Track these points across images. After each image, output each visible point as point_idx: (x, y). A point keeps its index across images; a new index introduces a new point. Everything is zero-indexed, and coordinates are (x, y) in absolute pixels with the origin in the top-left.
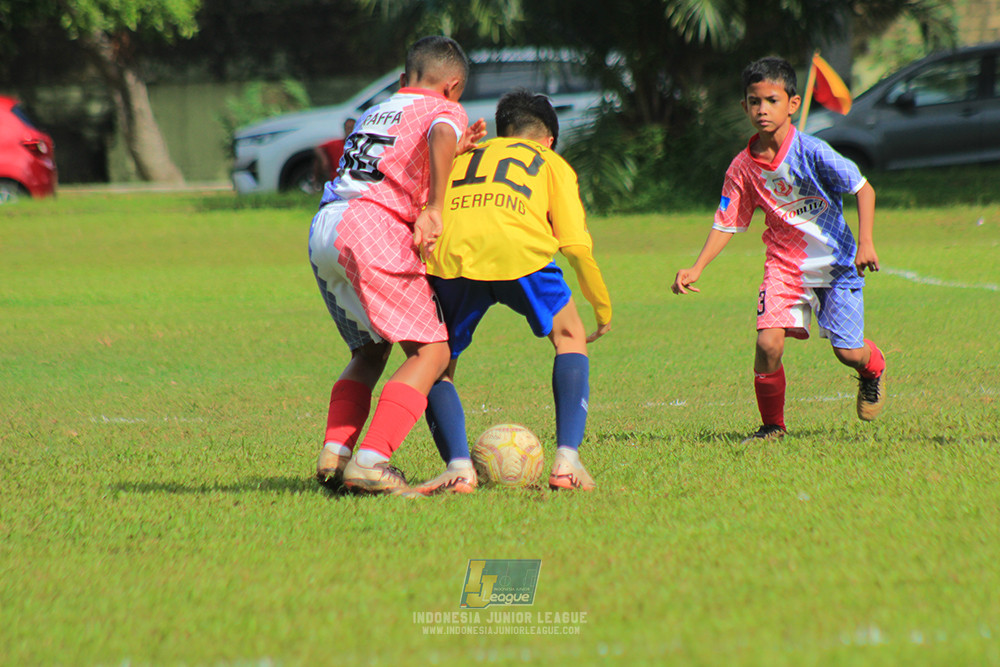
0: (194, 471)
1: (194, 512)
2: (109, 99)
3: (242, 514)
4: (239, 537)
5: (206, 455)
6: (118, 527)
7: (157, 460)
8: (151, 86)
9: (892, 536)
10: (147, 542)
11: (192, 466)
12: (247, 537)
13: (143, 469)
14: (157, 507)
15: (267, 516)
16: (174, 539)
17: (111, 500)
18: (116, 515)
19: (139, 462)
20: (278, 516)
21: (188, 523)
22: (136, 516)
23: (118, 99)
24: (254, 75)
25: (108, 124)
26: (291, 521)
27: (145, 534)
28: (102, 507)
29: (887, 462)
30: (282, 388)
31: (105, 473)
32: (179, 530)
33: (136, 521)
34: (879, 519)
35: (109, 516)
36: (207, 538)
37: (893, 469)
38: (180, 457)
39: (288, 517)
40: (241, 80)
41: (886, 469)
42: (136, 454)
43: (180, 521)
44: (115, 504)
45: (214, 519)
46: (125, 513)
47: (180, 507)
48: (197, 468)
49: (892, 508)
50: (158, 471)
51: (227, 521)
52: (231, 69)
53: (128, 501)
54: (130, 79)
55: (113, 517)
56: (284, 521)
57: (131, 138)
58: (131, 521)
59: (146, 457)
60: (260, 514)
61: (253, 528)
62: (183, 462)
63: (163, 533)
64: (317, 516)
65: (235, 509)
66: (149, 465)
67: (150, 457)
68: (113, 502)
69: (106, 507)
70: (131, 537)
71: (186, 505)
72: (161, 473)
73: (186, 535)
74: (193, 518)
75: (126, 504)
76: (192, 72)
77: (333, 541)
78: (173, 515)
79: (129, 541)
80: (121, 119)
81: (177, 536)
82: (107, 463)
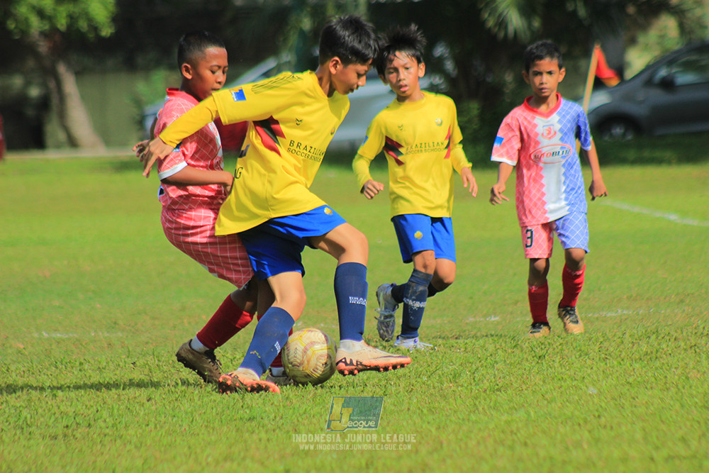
0: (116, 374)
1: (116, 407)
2: (44, 85)
3: (153, 408)
4: (152, 426)
5: (125, 362)
6: (56, 419)
7: (86, 366)
8: (79, 74)
9: (662, 421)
10: (79, 430)
11: (114, 371)
12: (158, 426)
13: (76, 373)
14: (87, 403)
15: (173, 410)
16: (101, 427)
17: (50, 398)
18: (55, 409)
19: (72, 367)
20: (182, 409)
21: (111, 415)
22: (71, 410)
23: (52, 85)
24: (157, 64)
25: (44, 104)
26: (192, 414)
27: (77, 424)
28: (44, 404)
29: (658, 364)
30: (183, 309)
31: (46, 377)
32: (105, 421)
33: (71, 414)
34: (652, 408)
35: (49, 410)
36: (126, 427)
37: (662, 368)
38: (105, 364)
39: (190, 409)
40: (148, 69)
41: (657, 369)
42: (70, 362)
43: (105, 414)
44: (54, 401)
45: (132, 412)
46: (62, 408)
47: (105, 403)
48: (118, 372)
49: (662, 399)
50: (88, 375)
51: (142, 413)
52: (140, 60)
53: (64, 399)
54: (62, 69)
55: (53, 411)
56: (186, 413)
57: (62, 115)
58: (67, 414)
59: (78, 364)
60: (167, 407)
61: (163, 419)
62: (107, 368)
63: (92, 423)
64: (212, 408)
65: (148, 404)
66: (80, 370)
67: (81, 364)
68: (52, 399)
69: (47, 403)
70: (67, 426)
71: (109, 401)
72: (90, 376)
73: (110, 425)
74: (115, 411)
75: (62, 401)
76: (110, 63)
77: (225, 429)
78: (99, 409)
79: (65, 429)
80: (55, 101)
81: (103, 425)
82: (47, 369)
